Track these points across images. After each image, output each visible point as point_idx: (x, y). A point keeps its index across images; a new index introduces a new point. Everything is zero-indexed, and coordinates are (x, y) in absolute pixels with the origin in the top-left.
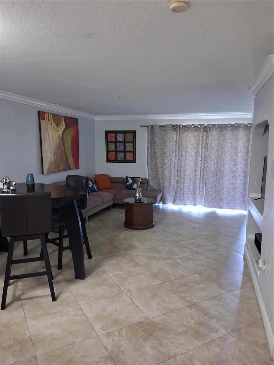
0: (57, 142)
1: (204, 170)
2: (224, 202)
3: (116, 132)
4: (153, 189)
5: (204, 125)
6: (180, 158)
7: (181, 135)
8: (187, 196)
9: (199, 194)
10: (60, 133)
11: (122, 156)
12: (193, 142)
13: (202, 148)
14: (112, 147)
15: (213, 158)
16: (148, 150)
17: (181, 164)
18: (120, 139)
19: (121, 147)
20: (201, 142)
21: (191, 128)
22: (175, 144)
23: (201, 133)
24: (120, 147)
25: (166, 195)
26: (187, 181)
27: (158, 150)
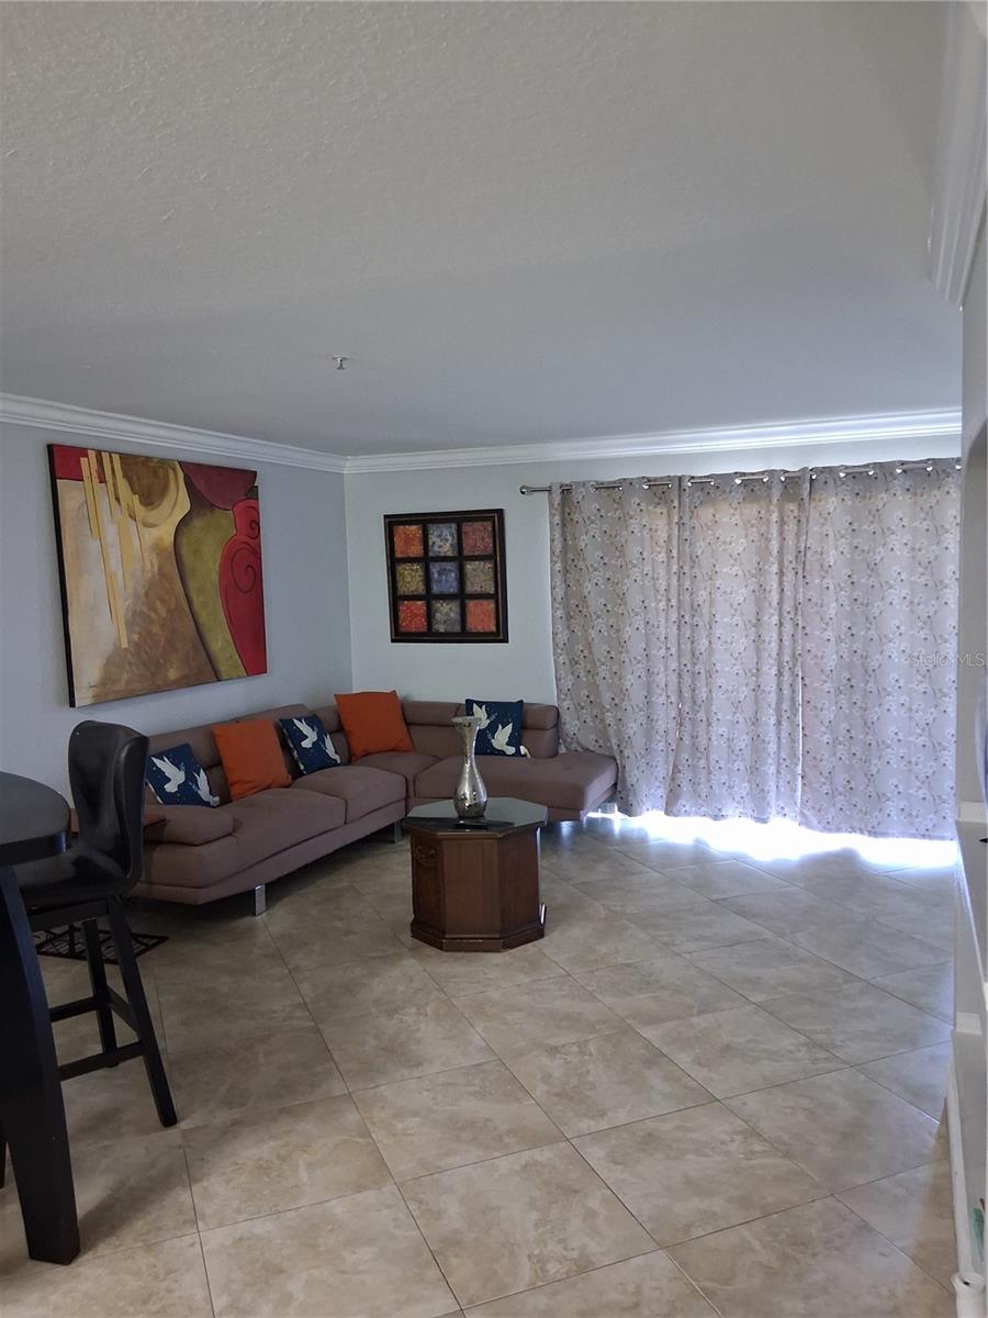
0: (148, 567)
1: (795, 665)
2: (892, 807)
3: (426, 521)
4: (580, 749)
5: (785, 472)
6: (690, 617)
7: (686, 519)
8: (724, 778)
9: (778, 772)
10: (166, 532)
11: (452, 615)
12: (740, 545)
13: (781, 573)
14: (412, 579)
15: (832, 612)
16: (553, 588)
17: (692, 643)
18: (440, 547)
19: (446, 581)
20: (775, 545)
21: (728, 490)
22: (665, 560)
23: (772, 508)
24: (444, 578)
25: (633, 775)
26: (720, 716)
27: (593, 588)
